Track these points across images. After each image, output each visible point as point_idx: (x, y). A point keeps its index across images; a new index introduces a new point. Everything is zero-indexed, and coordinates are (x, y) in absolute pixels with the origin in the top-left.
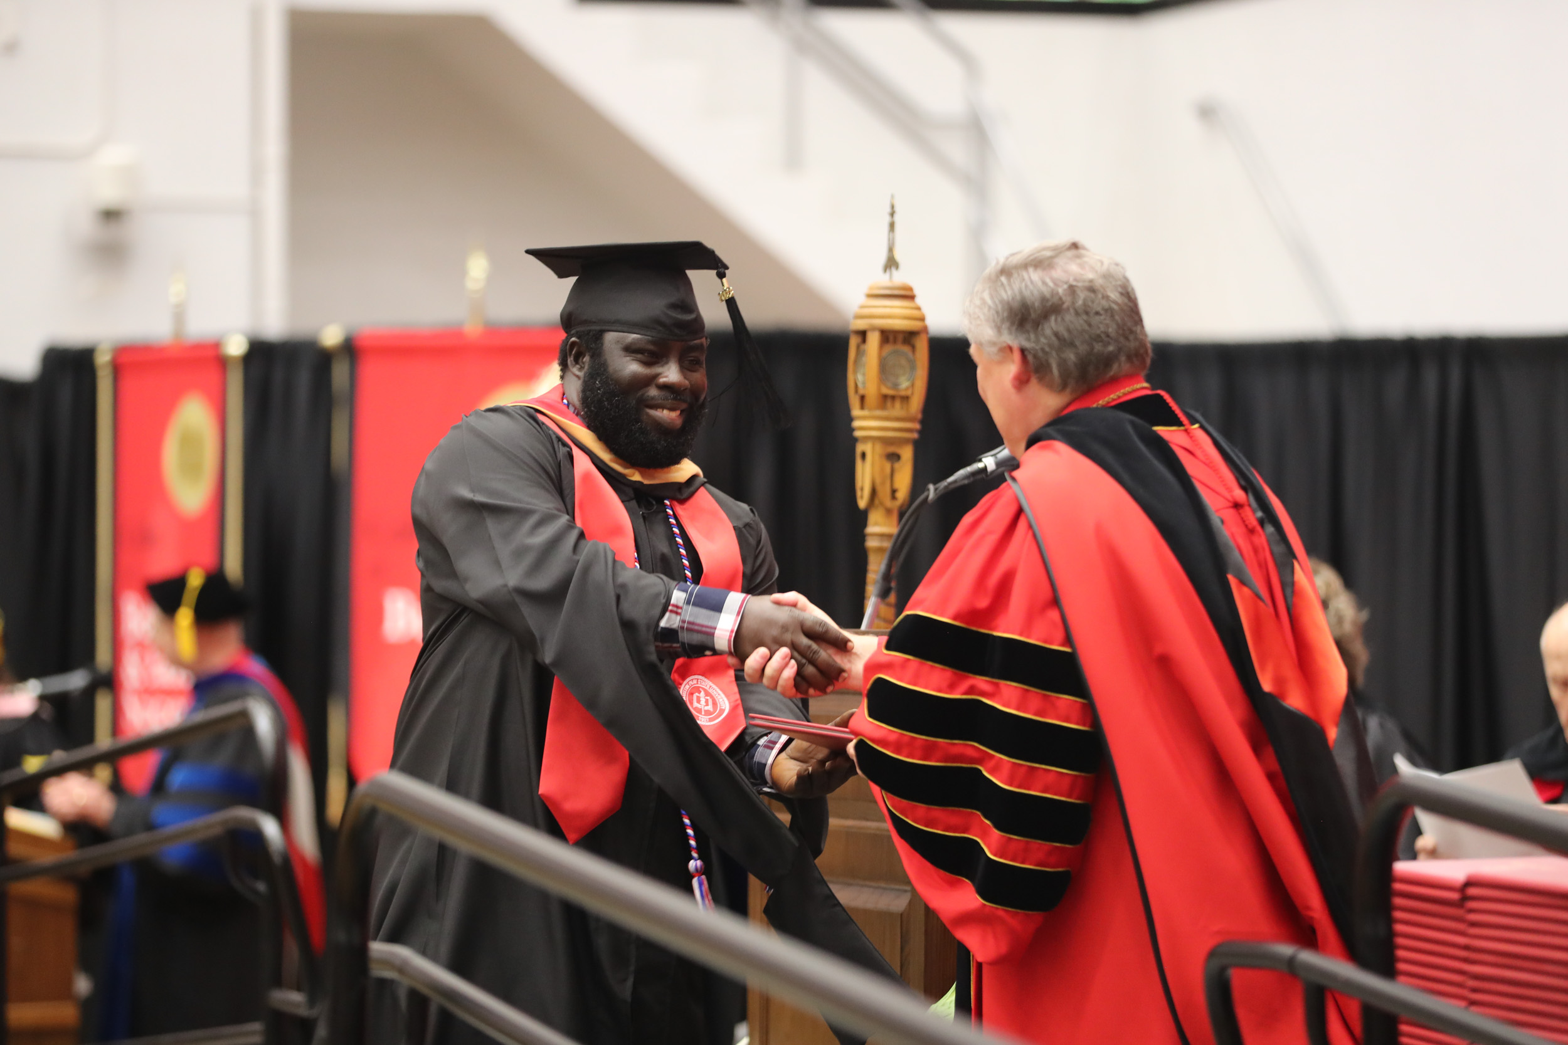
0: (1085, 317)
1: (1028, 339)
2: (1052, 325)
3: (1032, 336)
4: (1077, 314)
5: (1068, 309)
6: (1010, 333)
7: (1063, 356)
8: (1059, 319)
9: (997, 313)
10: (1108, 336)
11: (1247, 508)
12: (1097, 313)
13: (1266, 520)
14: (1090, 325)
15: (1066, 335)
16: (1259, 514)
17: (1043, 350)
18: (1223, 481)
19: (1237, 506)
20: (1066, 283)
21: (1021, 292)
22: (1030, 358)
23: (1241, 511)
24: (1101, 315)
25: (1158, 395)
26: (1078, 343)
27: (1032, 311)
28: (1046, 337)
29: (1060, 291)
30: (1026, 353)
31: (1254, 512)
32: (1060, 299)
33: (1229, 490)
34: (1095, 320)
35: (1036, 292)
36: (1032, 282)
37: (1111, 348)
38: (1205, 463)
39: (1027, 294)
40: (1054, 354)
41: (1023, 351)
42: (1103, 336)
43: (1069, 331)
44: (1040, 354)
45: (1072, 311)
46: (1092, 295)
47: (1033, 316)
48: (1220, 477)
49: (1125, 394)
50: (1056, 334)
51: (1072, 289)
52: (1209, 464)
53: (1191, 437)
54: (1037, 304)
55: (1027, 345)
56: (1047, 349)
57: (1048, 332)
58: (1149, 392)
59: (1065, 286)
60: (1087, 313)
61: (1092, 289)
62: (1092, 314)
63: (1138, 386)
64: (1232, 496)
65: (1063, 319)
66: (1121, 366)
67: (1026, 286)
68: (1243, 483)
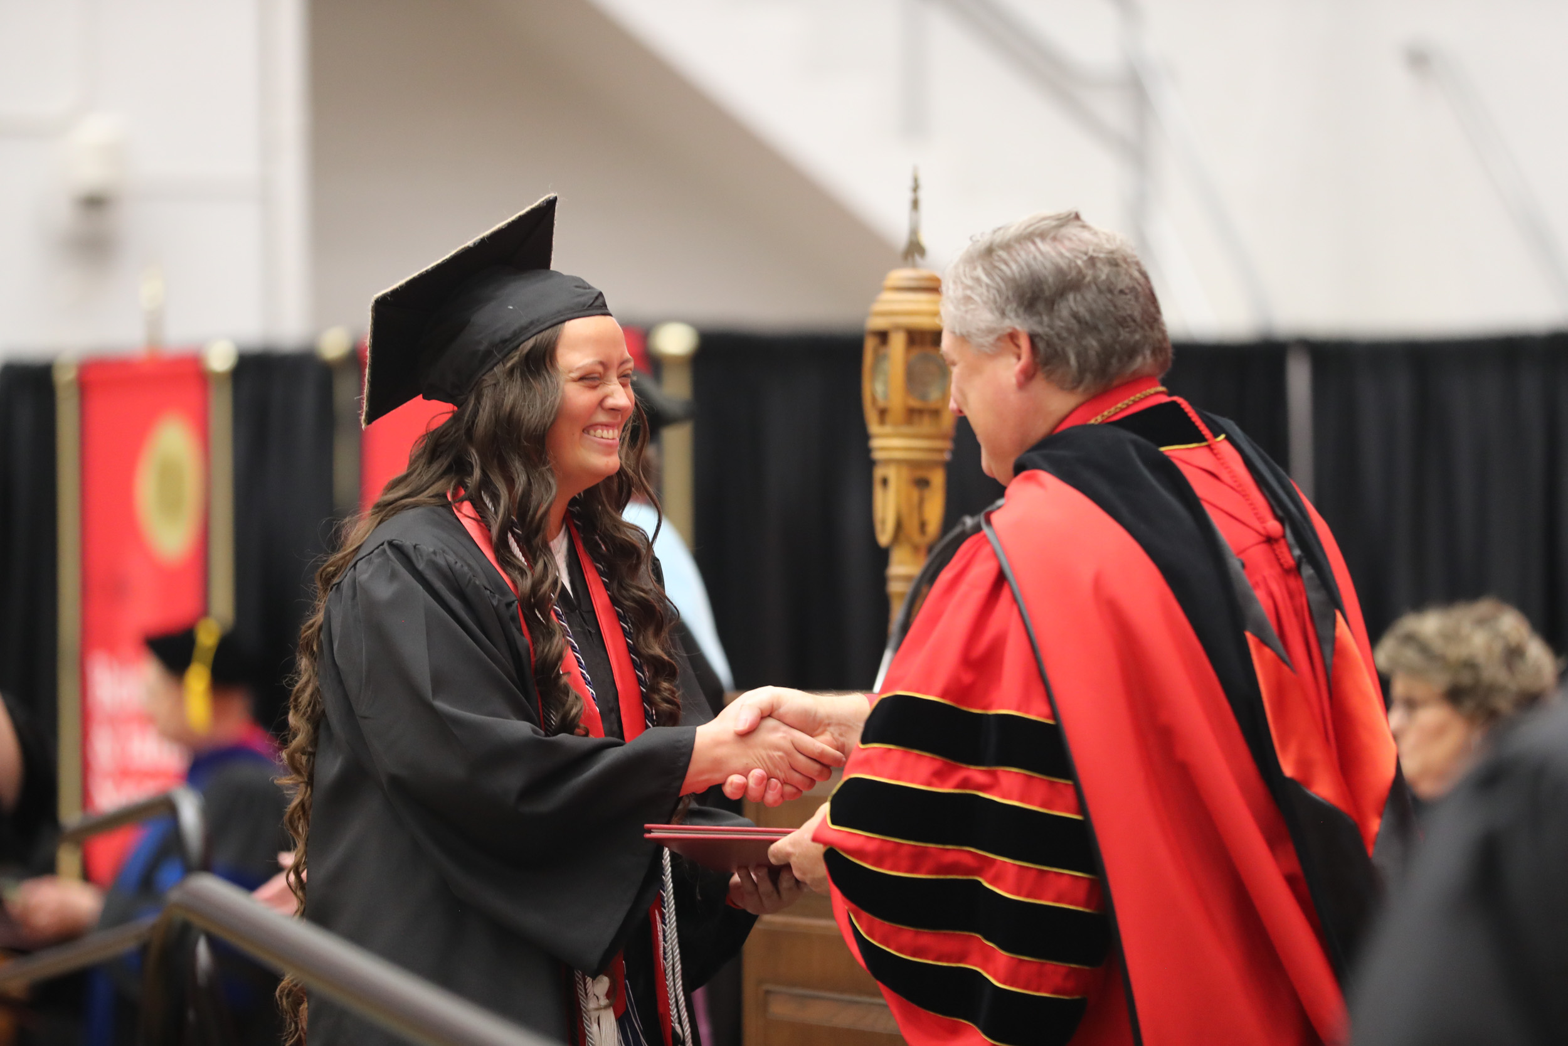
0: (1109, 296)
1: (1041, 323)
2: (1071, 303)
3: (1046, 319)
4: (1100, 291)
5: (1089, 283)
6: (1017, 316)
7: (1084, 343)
8: (1079, 297)
9: (999, 291)
10: (1134, 321)
11: (1282, 542)
12: (1122, 292)
13: (1304, 560)
14: (1115, 306)
15: (1088, 317)
16: (1297, 552)
17: (1058, 335)
18: (1254, 509)
19: (1269, 540)
20: (1086, 254)
21: (1029, 266)
22: (1041, 346)
23: (1276, 546)
24: (1126, 294)
25: (1174, 403)
26: (1101, 326)
27: (1045, 287)
28: (1062, 320)
29: (1079, 262)
30: (1037, 340)
31: (1290, 549)
32: (1080, 271)
33: (1262, 520)
34: (1121, 301)
35: (1048, 265)
36: (1041, 253)
37: (1137, 337)
38: (1232, 488)
39: (1036, 266)
40: (1073, 339)
41: (1033, 338)
42: (1129, 319)
43: (1091, 312)
44: (1056, 340)
45: (1094, 287)
46: (1114, 269)
47: (1047, 293)
48: (1251, 504)
49: (1135, 402)
50: (1075, 316)
51: (1092, 261)
52: (1238, 489)
53: (1215, 455)
54: (1050, 279)
55: (1039, 329)
56: (1065, 334)
57: (1065, 313)
58: (1165, 399)
59: (1085, 258)
60: (1110, 291)
61: (1113, 263)
62: (1116, 292)
63: (1152, 391)
64: (1264, 528)
65: (1084, 298)
66: (1144, 362)
67: (1035, 258)
68: (1280, 513)
